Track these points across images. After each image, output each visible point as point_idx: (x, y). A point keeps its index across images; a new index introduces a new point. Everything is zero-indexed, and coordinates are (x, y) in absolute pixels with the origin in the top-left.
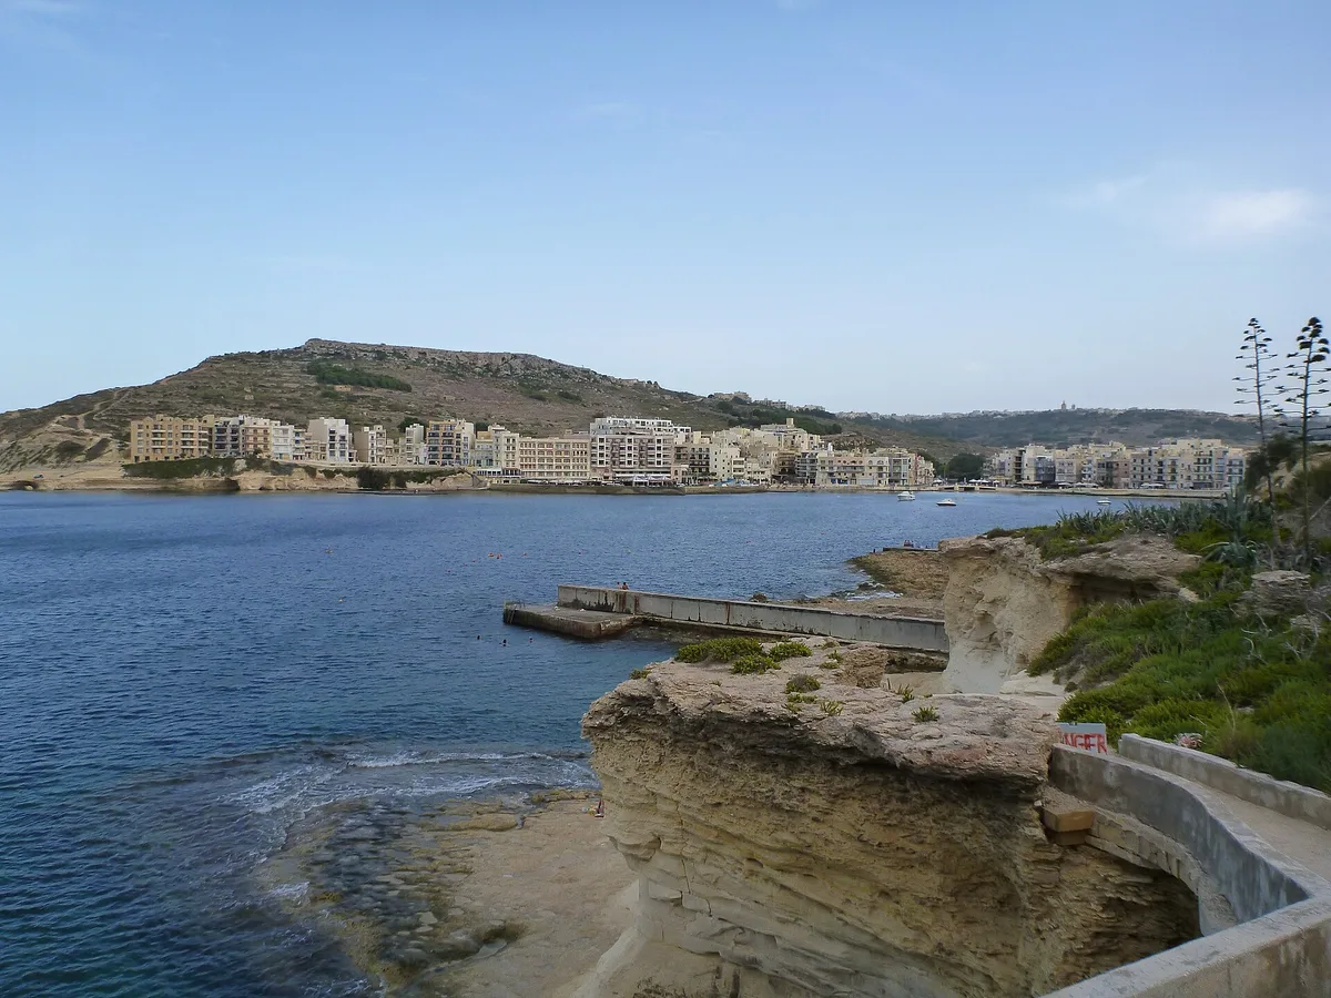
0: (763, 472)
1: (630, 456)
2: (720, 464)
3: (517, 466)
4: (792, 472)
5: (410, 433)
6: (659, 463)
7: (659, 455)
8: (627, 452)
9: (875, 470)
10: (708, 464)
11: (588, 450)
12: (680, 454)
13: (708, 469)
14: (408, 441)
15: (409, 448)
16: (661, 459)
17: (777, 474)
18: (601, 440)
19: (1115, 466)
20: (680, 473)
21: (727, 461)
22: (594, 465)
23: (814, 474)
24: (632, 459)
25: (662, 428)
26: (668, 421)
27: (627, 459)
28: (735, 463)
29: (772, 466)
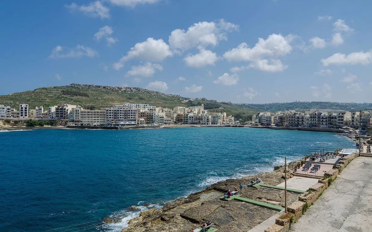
0: (170, 121)
2: (156, 118)
3: (80, 119)
4: (181, 120)
5: (50, 109)
6: (132, 118)
7: (132, 115)
8: (120, 114)
9: (206, 120)
12: (142, 115)
13: (152, 119)
17: (176, 121)
18: (110, 111)
20: (140, 121)
21: (158, 117)
22: (107, 119)
24: (122, 116)
25: (145, 107)
26: (147, 105)
27: (120, 117)
28: (161, 118)
29: (175, 118)
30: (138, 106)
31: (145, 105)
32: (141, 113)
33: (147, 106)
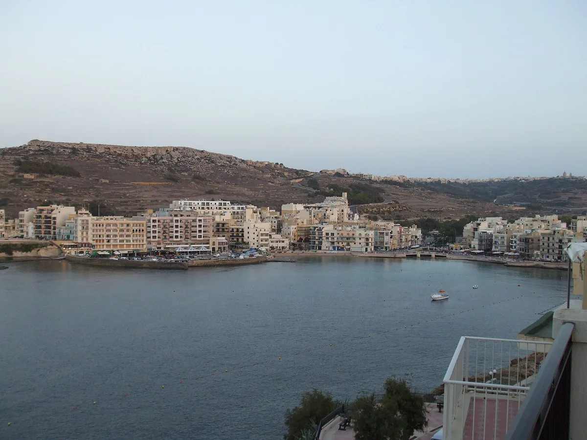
0: (283, 242)
1: (177, 232)
2: (251, 236)
3: (90, 241)
4: (307, 240)
5: (23, 216)
6: (200, 236)
7: (200, 231)
8: (175, 229)
9: (363, 240)
10: (243, 235)
11: (144, 228)
12: (220, 228)
13: (243, 239)
14: (21, 221)
15: (21, 226)
16: (202, 234)
17: (295, 242)
18: (154, 221)
19: (530, 241)
20: (217, 244)
21: (256, 233)
22: (149, 240)
23: (321, 243)
24: (179, 234)
25: (222, 207)
26: (227, 202)
27: (175, 234)
28: (262, 235)
29: (292, 236)
30: (205, 207)
31: (223, 202)
32: (218, 224)
33: (225, 204)
